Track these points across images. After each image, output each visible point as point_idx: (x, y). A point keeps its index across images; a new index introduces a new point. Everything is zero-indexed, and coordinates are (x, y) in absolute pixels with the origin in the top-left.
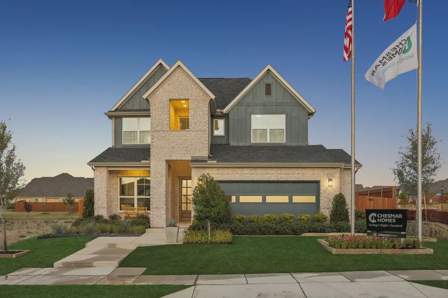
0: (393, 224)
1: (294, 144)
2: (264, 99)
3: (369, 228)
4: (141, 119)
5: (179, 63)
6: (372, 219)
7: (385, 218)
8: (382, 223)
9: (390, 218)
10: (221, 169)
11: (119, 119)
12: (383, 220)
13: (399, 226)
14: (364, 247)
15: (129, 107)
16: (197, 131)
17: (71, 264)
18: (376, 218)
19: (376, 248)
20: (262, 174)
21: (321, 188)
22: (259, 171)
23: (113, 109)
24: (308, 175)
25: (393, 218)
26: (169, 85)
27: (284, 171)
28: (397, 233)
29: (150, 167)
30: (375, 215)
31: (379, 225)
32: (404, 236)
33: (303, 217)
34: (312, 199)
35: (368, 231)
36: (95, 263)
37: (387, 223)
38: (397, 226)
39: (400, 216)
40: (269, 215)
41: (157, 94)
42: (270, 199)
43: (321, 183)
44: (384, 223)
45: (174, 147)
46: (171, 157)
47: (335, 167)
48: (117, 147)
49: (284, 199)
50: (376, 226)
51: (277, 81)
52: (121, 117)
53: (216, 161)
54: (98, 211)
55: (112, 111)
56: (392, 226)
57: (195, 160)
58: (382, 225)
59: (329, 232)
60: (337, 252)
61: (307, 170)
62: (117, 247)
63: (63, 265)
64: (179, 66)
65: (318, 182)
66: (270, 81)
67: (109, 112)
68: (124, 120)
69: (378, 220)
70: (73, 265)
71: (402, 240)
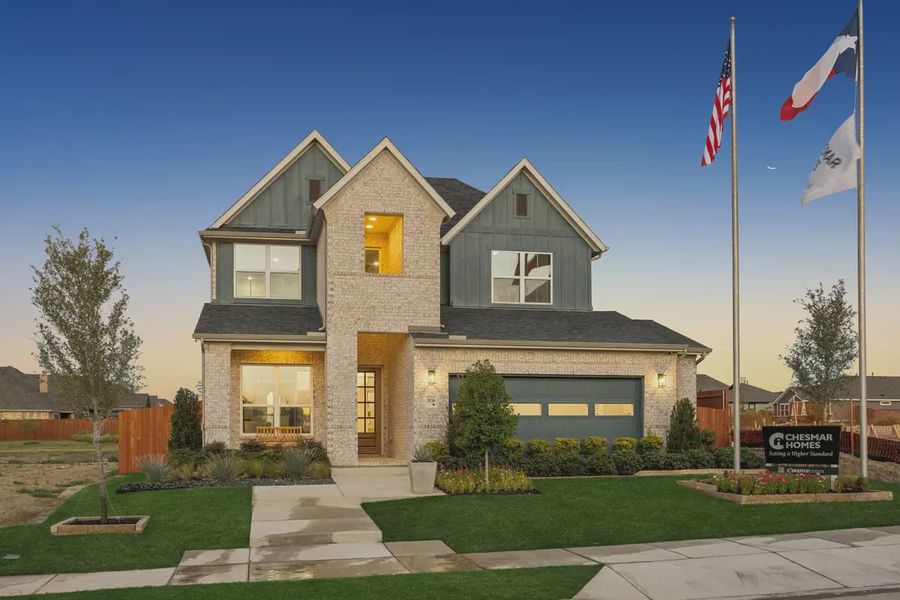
0: (815, 450)
1: (568, 309)
2: (516, 222)
3: (769, 459)
4: (273, 248)
5: (386, 143)
6: (776, 443)
7: (800, 442)
8: (794, 449)
9: (812, 442)
10: (469, 352)
11: (227, 246)
12: (797, 445)
13: (827, 454)
14: (788, 492)
15: (247, 222)
16: (419, 277)
17: (286, 539)
18: (783, 442)
19: (807, 493)
20: (545, 363)
21: (646, 390)
22: (539, 357)
23: (217, 225)
24: (624, 366)
25: (815, 440)
26: (365, 184)
27: (583, 357)
28: (825, 466)
29: (324, 345)
30: (780, 435)
31: (789, 454)
32: (835, 472)
33: (625, 443)
34: (628, 409)
35: (767, 465)
36: (336, 536)
37: (805, 449)
38: (824, 454)
39: (829, 437)
40: (565, 439)
41: (342, 200)
42: (556, 409)
43: (646, 382)
44: (799, 450)
45: (374, 307)
46: (369, 325)
47: (670, 353)
48: (223, 302)
49: (580, 409)
50: (784, 455)
51: (540, 192)
52: (231, 242)
53: (464, 337)
54: (211, 434)
55: (213, 229)
56: (813, 454)
57: (418, 334)
58: (794, 453)
59: (680, 469)
60: (748, 500)
61: (622, 356)
62: (319, 504)
63: (270, 541)
64: (386, 148)
65: (639, 380)
66: (525, 189)
67: (208, 229)
68: (238, 248)
69: (787, 445)
70: (290, 541)
71: (834, 477)
